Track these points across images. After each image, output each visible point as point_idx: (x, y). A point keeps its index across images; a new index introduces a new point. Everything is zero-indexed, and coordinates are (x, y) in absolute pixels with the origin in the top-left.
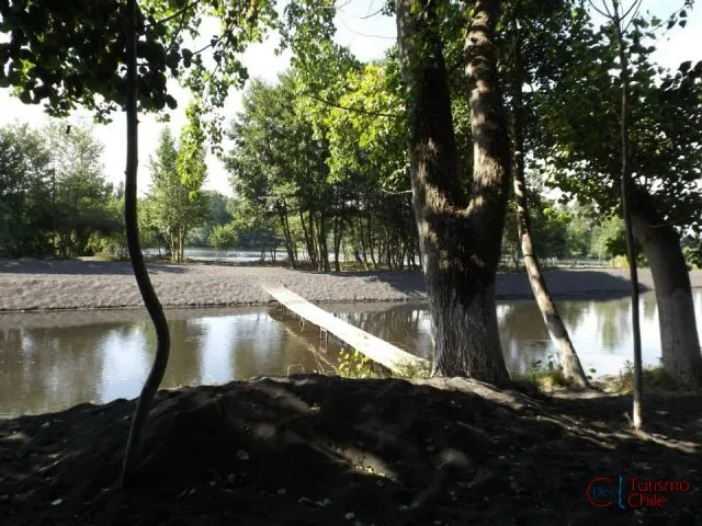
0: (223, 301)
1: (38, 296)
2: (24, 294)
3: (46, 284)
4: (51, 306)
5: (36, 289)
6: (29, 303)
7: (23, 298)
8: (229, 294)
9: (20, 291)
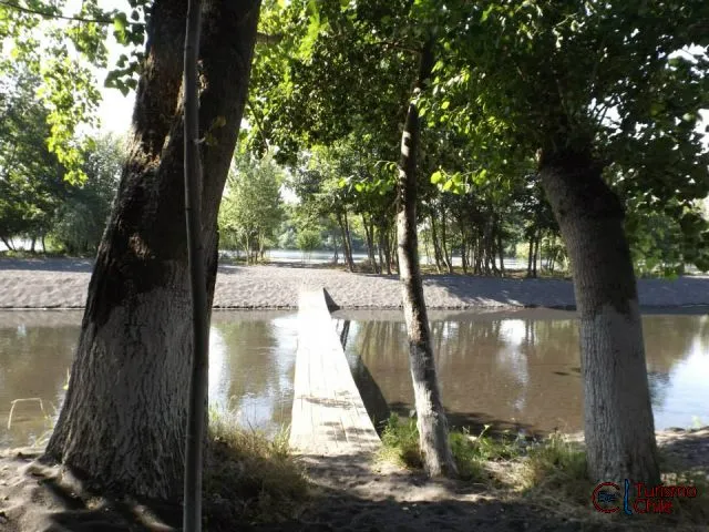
0: (250, 305)
1: (65, 294)
2: (52, 293)
3: (78, 282)
4: (74, 305)
5: (66, 287)
6: (54, 301)
7: (50, 296)
8: (261, 297)
9: (49, 289)
